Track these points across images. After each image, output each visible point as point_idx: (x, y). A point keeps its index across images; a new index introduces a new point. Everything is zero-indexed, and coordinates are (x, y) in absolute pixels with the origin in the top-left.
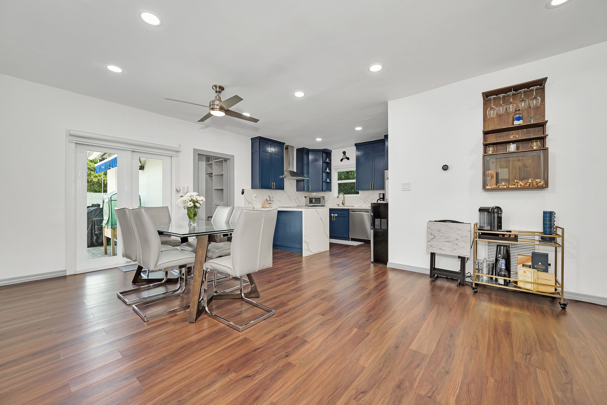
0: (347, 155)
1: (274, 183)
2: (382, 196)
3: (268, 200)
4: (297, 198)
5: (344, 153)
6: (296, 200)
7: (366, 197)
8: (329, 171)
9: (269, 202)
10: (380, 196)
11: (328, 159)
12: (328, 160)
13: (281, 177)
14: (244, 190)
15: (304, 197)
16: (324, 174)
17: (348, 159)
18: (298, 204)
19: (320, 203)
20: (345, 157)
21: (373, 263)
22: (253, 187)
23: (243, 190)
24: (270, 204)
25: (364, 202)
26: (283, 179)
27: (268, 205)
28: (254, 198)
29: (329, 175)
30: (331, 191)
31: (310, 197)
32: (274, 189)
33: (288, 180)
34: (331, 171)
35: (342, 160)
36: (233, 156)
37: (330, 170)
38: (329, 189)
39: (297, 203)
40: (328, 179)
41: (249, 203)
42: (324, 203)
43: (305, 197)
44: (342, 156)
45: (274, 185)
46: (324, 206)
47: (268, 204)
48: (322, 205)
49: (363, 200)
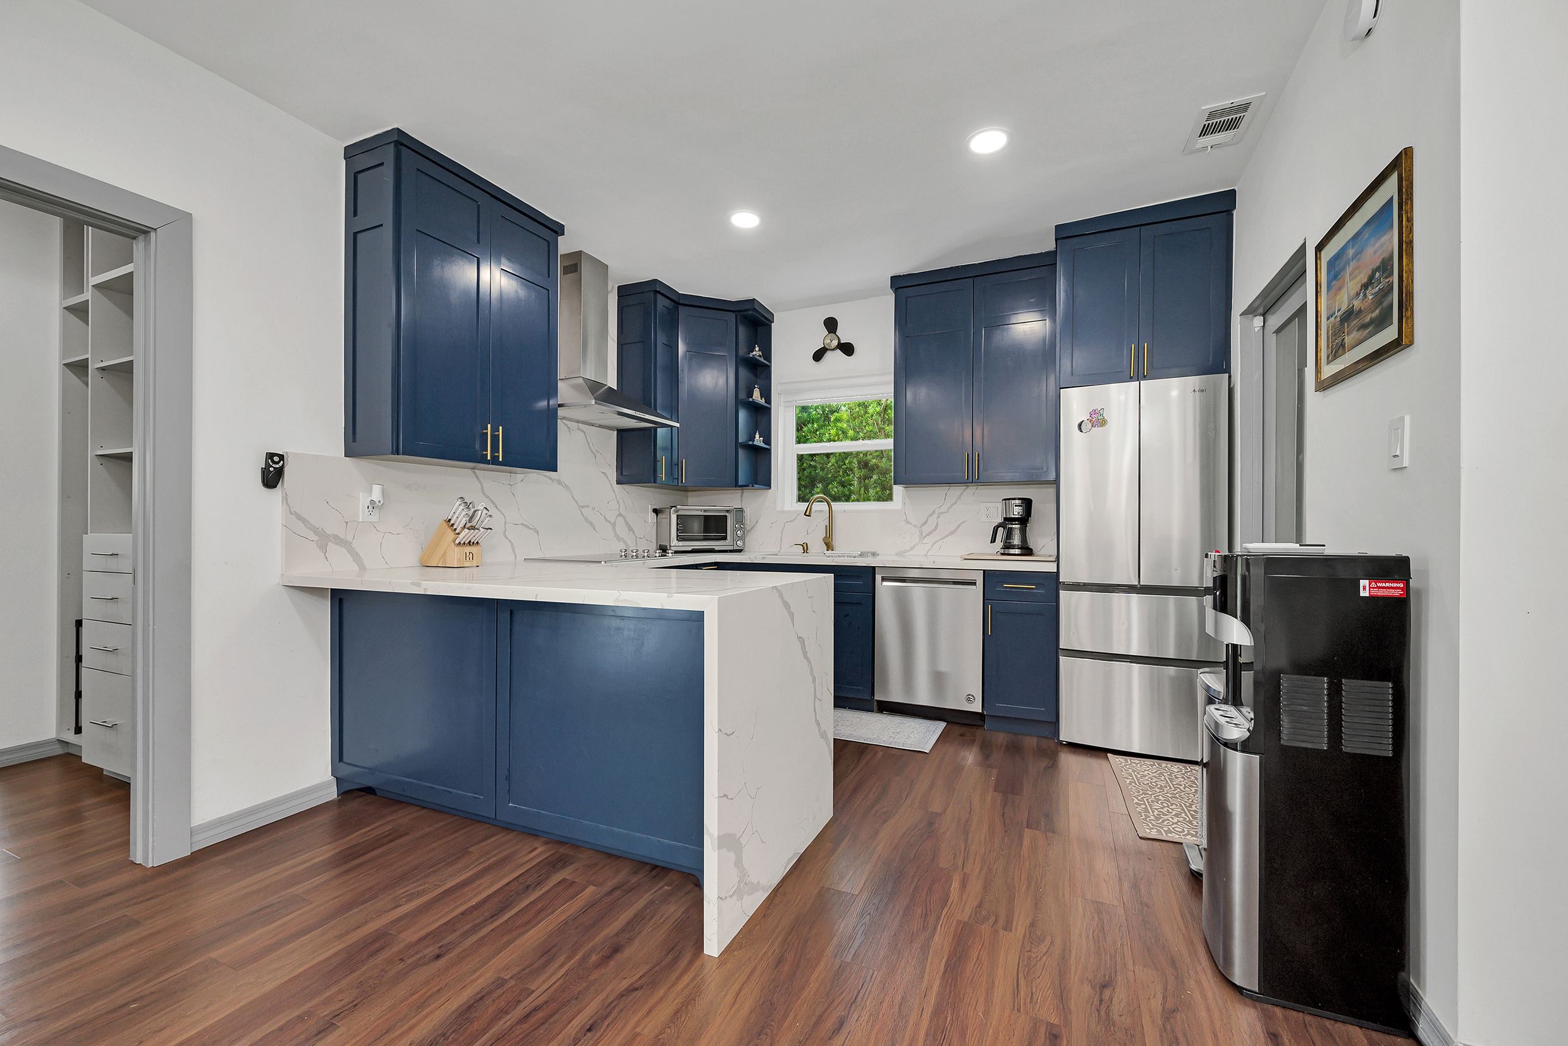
0: (845, 334)
1: (495, 429)
2: (1017, 512)
3: (460, 521)
4: (620, 515)
5: (831, 325)
6: (614, 525)
7: (931, 515)
8: (762, 402)
9: (465, 535)
10: (1006, 509)
11: (757, 349)
12: (757, 352)
13: (543, 404)
14: (281, 457)
15: (650, 510)
16: (742, 415)
17: (847, 349)
18: (625, 542)
19: (725, 538)
20: (835, 343)
21: (1258, 1000)
22: (355, 445)
23: (270, 456)
24: (468, 549)
25: (921, 534)
26: (551, 416)
27: (455, 555)
28: (363, 514)
29: (761, 415)
30: (768, 484)
31: (678, 513)
32: (495, 461)
33: (579, 429)
34: (768, 401)
35: (818, 356)
36: (183, 220)
37: (767, 394)
38: (761, 477)
39: (619, 539)
40: (757, 436)
41: (324, 540)
42: (740, 538)
43: (656, 511)
44: (819, 337)
45: (495, 438)
46: (740, 551)
47: (456, 549)
48: (731, 548)
49: (915, 526)
